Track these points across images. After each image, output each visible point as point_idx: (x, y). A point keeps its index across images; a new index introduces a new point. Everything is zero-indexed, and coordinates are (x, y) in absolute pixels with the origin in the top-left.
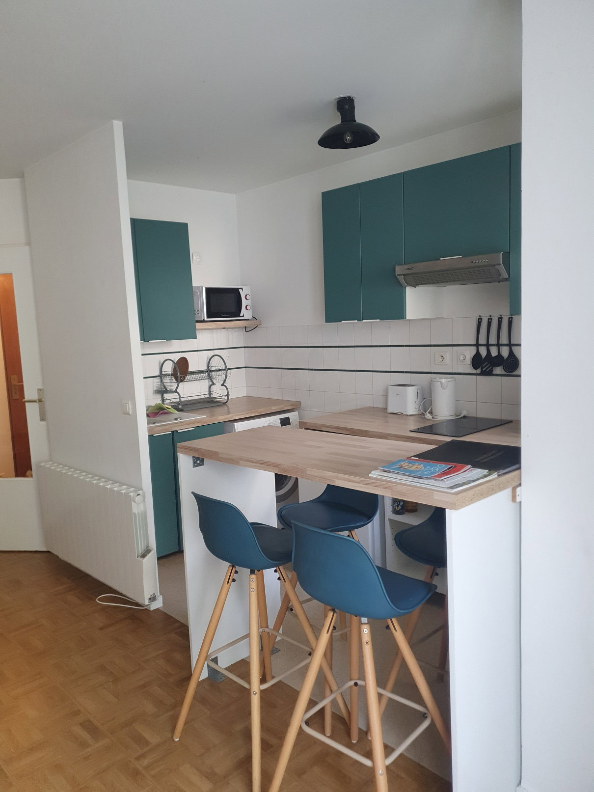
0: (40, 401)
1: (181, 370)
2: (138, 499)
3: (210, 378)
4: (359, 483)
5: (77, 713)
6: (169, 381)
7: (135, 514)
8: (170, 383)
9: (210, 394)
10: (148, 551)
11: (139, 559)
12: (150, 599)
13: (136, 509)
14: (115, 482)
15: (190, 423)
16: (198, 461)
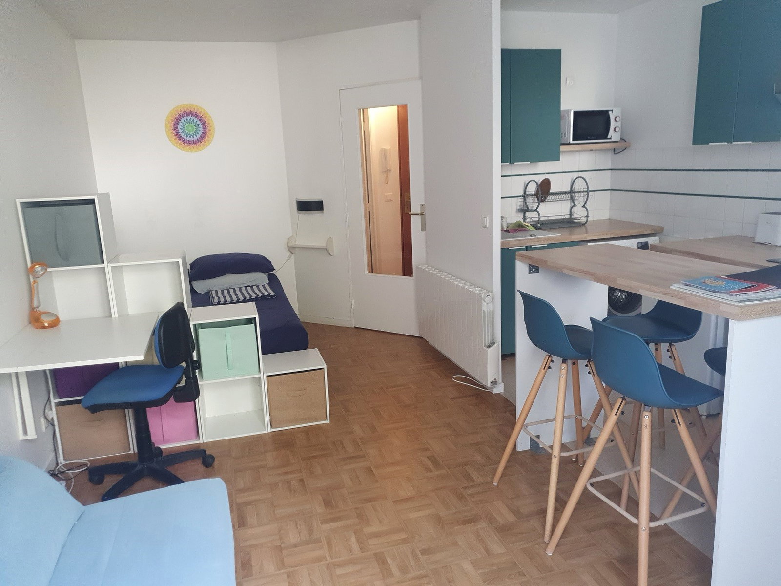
0: (422, 214)
1: (544, 191)
2: (487, 299)
3: (572, 199)
4: (659, 293)
5: (427, 449)
6: (531, 201)
7: (484, 311)
8: (532, 203)
9: (571, 215)
10: (493, 343)
11: (485, 348)
12: (492, 382)
13: (486, 307)
14: (472, 284)
15: (543, 240)
16: (534, 269)
